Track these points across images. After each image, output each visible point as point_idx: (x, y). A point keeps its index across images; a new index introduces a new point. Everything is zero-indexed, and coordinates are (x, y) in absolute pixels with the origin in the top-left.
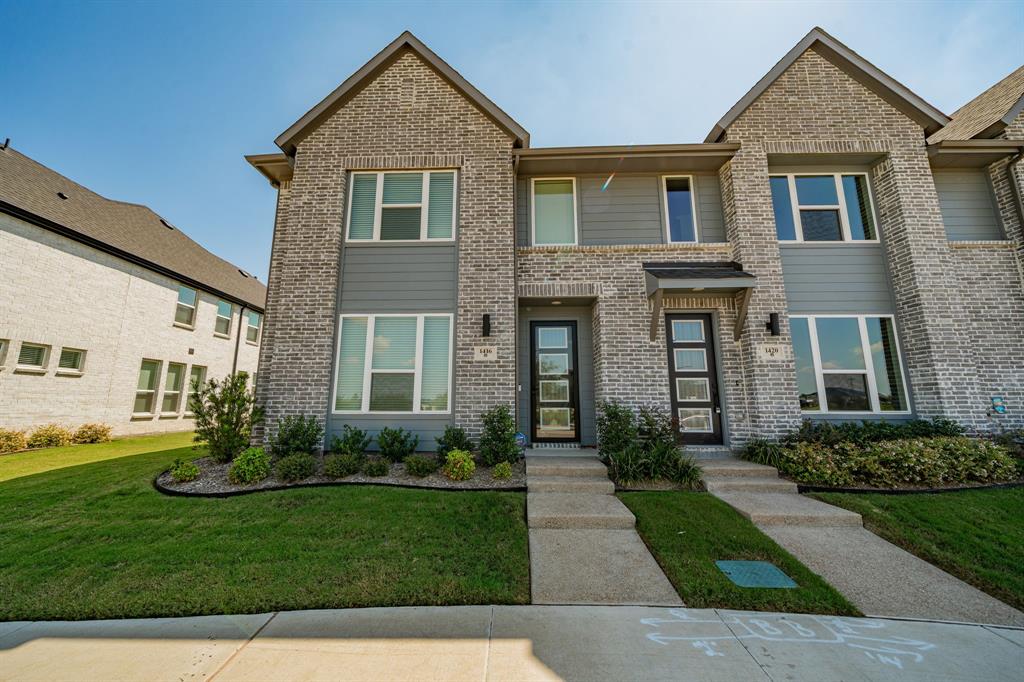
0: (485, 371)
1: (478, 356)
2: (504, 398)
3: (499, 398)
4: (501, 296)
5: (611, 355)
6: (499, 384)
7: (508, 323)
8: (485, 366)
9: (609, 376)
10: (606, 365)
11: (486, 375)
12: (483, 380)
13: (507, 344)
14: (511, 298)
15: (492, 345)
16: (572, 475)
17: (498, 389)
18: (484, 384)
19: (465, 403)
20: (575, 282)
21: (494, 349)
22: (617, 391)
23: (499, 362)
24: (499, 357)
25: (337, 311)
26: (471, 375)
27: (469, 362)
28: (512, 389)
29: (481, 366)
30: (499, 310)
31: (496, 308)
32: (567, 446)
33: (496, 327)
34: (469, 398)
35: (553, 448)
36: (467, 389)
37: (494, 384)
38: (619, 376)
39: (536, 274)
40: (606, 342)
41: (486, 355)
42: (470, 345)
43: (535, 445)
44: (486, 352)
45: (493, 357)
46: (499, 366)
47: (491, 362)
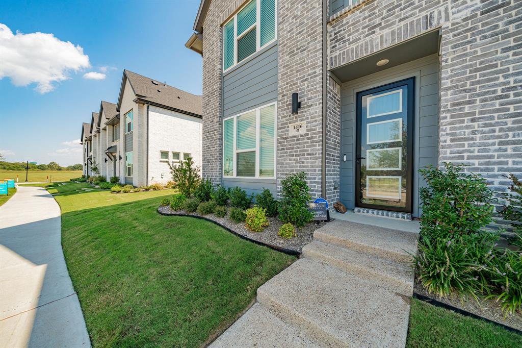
0: (297, 144)
1: (292, 132)
2: (312, 166)
3: (307, 166)
4: (310, 72)
5: (459, 104)
6: (308, 154)
7: (316, 97)
8: (298, 140)
9: (451, 135)
10: (448, 120)
11: (298, 148)
12: (296, 152)
13: (315, 117)
14: (319, 71)
15: (302, 120)
16: (361, 251)
17: (307, 159)
18: (296, 155)
19: (283, 171)
20: (403, 23)
21: (304, 123)
22: (466, 155)
23: (308, 134)
24: (308, 130)
25: (222, 117)
26: (287, 149)
27: (286, 138)
28: (319, 158)
29: (294, 141)
30: (308, 87)
31: (306, 85)
32: (392, 216)
33: (305, 103)
34: (286, 167)
35: (375, 215)
36: (284, 160)
37: (304, 155)
38: (474, 133)
39: (351, 37)
40: (450, 88)
41: (298, 131)
42: (286, 124)
43: (356, 209)
44: (298, 128)
45: (303, 131)
46: (308, 139)
47: (301, 136)
